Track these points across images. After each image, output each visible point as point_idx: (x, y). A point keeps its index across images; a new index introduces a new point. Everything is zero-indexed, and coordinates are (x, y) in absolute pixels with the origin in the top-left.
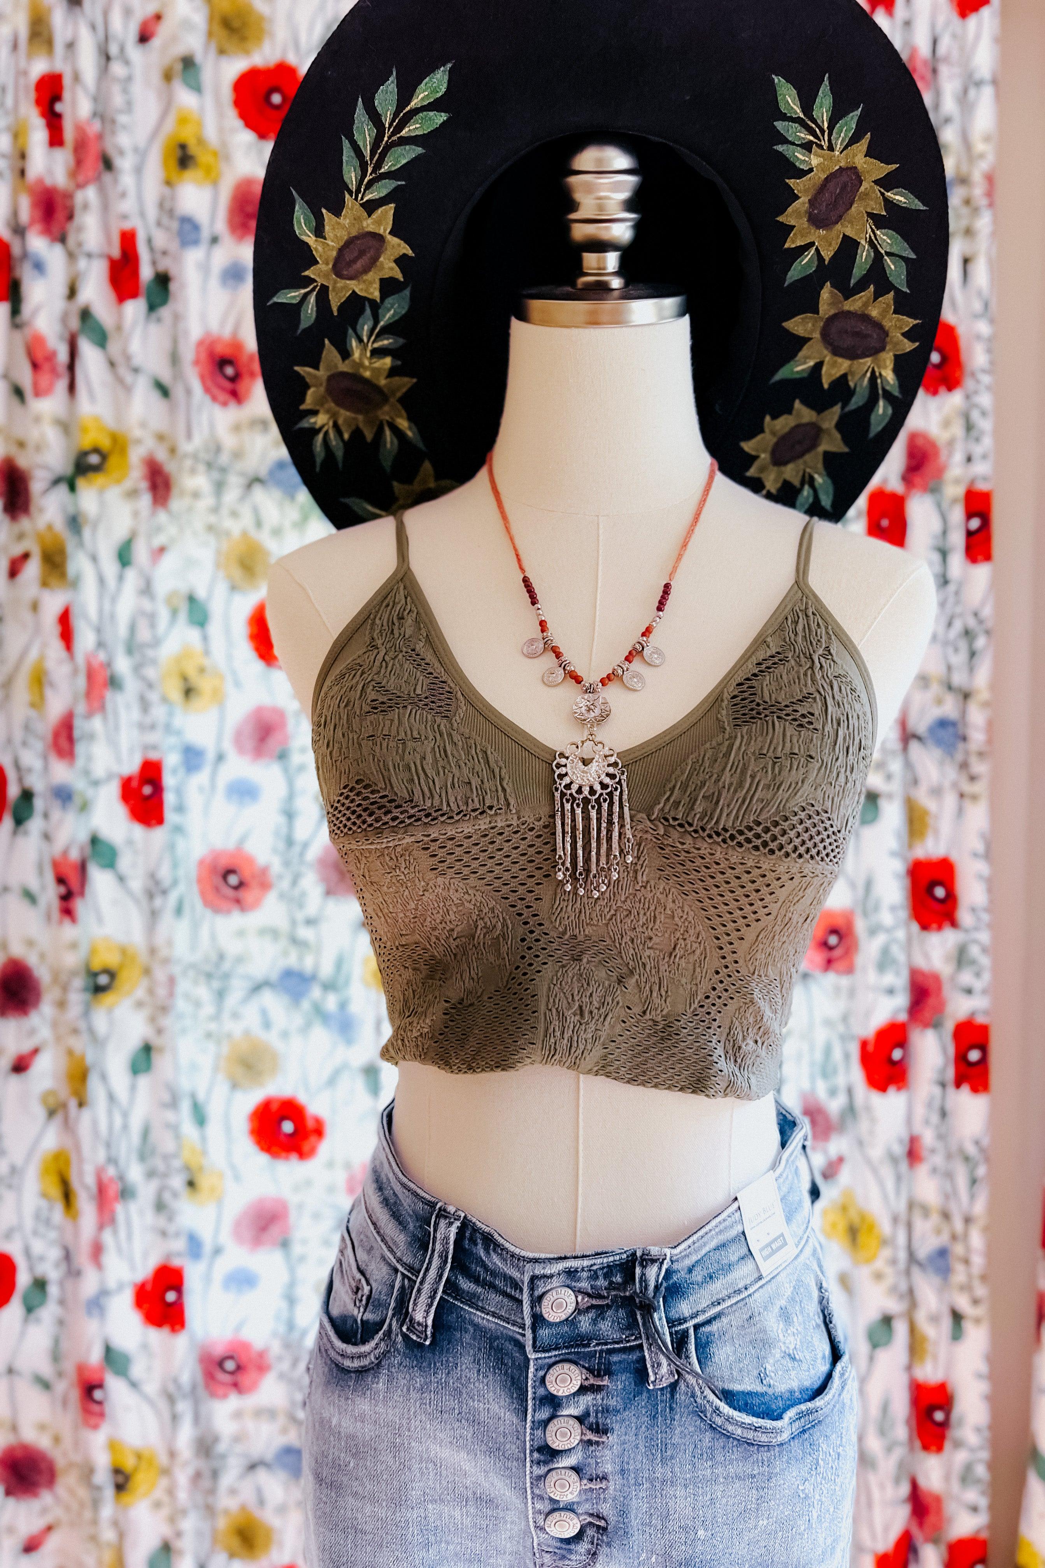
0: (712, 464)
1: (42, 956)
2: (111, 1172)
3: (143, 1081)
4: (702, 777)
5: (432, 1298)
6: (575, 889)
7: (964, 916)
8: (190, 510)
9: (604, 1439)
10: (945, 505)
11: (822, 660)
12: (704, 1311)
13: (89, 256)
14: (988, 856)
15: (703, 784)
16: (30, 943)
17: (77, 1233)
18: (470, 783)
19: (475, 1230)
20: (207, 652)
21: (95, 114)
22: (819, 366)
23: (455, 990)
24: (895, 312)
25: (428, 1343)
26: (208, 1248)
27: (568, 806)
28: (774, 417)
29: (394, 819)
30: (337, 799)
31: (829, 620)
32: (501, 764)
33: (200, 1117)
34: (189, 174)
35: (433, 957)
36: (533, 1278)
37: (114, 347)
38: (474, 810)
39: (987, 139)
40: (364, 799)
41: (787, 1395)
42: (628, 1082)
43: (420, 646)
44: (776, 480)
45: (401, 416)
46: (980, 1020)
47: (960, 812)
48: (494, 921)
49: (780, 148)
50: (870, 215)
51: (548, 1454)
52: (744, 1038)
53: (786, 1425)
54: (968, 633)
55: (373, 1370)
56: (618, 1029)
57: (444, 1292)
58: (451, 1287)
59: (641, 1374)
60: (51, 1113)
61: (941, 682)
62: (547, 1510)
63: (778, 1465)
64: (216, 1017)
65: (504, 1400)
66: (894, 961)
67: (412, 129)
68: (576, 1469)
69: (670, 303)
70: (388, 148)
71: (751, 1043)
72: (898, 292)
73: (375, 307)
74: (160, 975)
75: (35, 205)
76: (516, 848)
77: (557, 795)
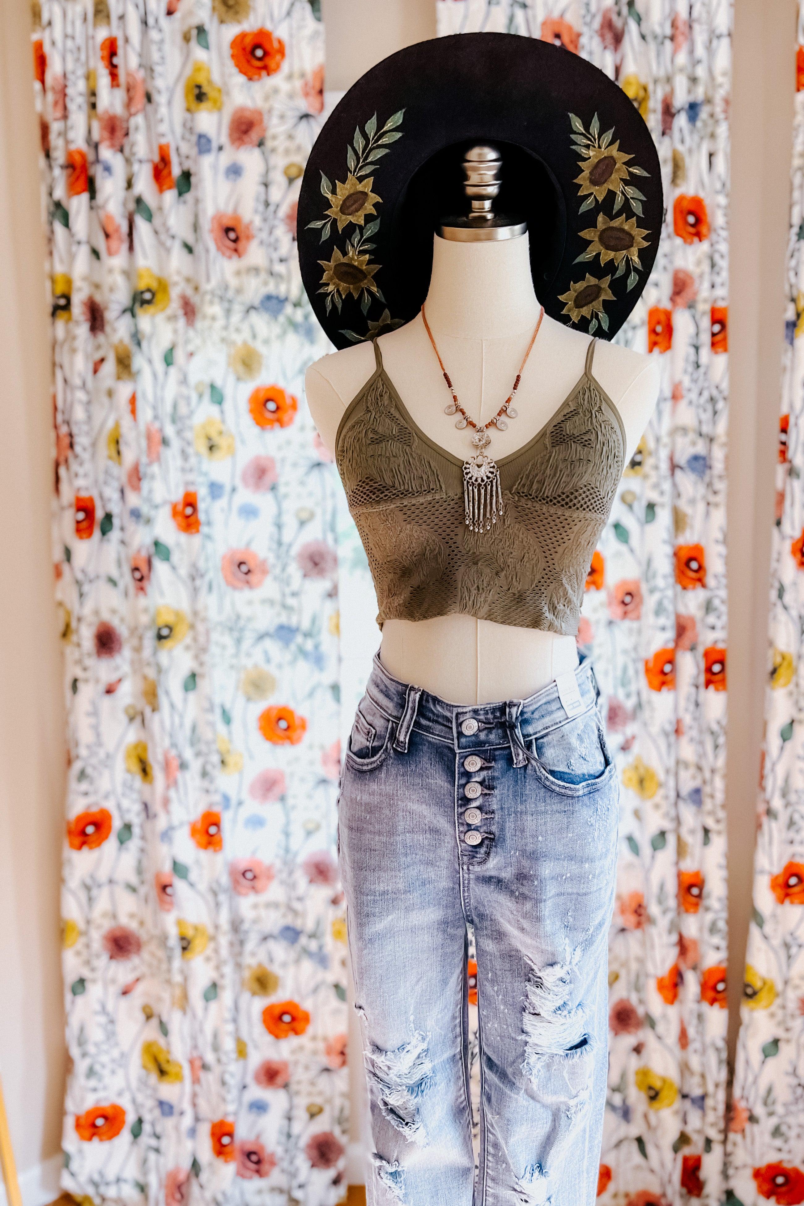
0: (542, 309)
1: (122, 620)
2: (173, 753)
3: (192, 696)
4: (536, 472)
5: (408, 728)
6: (474, 529)
7: (710, 581)
8: (210, 328)
9: (493, 792)
10: (698, 317)
11: (597, 413)
12: (539, 732)
13: (140, 161)
14: (725, 541)
15: (537, 475)
16: (114, 612)
17: (153, 793)
18: (422, 477)
19: (428, 695)
20: (223, 421)
21: (140, 66)
22: (598, 255)
23: (416, 580)
24: (637, 227)
25: (406, 752)
26: (234, 801)
27: (471, 488)
28: (575, 283)
29: (386, 496)
30: (355, 488)
31: (602, 393)
32: (437, 468)
33: (227, 719)
34: (204, 105)
35: (404, 566)
36: (458, 714)
37: (157, 220)
38: (425, 491)
39: (724, 74)
40: (371, 486)
41: (581, 776)
42: (501, 623)
43: (393, 410)
44: (577, 316)
45: (373, 286)
46: (721, 646)
47: (707, 514)
48: (435, 546)
49: (573, 147)
50: (621, 179)
51: (465, 801)
52: (558, 603)
53: (581, 789)
54: (712, 399)
55: (379, 768)
56: (496, 597)
57: (413, 727)
58: (417, 724)
59: (509, 760)
60: (132, 719)
61: (694, 431)
62: (465, 830)
63: (577, 807)
64: (236, 655)
65: (444, 778)
66: (665, 610)
67: (385, 140)
68: (479, 808)
69: (518, 228)
70: (371, 150)
71: (562, 606)
72: (638, 217)
73: (361, 228)
74: (201, 628)
75: (103, 128)
76: (445, 509)
77: (465, 483)
